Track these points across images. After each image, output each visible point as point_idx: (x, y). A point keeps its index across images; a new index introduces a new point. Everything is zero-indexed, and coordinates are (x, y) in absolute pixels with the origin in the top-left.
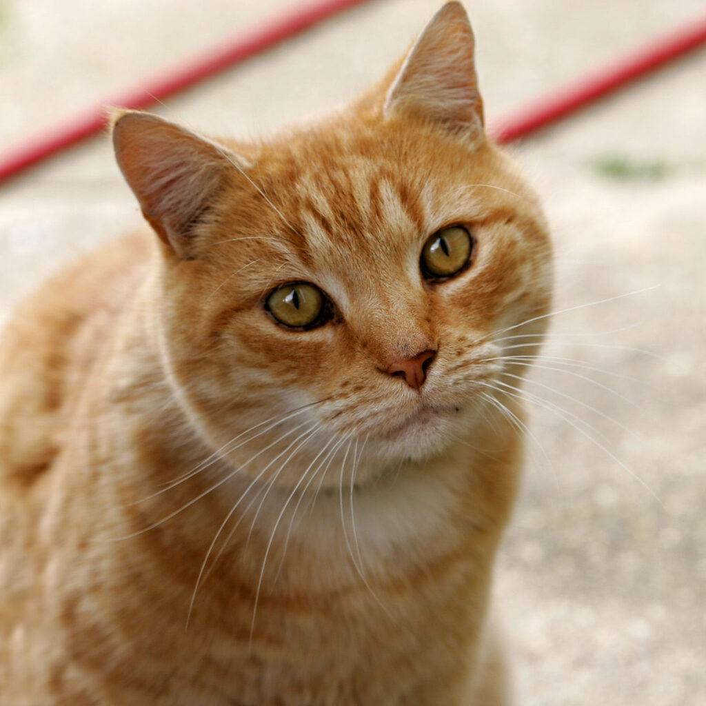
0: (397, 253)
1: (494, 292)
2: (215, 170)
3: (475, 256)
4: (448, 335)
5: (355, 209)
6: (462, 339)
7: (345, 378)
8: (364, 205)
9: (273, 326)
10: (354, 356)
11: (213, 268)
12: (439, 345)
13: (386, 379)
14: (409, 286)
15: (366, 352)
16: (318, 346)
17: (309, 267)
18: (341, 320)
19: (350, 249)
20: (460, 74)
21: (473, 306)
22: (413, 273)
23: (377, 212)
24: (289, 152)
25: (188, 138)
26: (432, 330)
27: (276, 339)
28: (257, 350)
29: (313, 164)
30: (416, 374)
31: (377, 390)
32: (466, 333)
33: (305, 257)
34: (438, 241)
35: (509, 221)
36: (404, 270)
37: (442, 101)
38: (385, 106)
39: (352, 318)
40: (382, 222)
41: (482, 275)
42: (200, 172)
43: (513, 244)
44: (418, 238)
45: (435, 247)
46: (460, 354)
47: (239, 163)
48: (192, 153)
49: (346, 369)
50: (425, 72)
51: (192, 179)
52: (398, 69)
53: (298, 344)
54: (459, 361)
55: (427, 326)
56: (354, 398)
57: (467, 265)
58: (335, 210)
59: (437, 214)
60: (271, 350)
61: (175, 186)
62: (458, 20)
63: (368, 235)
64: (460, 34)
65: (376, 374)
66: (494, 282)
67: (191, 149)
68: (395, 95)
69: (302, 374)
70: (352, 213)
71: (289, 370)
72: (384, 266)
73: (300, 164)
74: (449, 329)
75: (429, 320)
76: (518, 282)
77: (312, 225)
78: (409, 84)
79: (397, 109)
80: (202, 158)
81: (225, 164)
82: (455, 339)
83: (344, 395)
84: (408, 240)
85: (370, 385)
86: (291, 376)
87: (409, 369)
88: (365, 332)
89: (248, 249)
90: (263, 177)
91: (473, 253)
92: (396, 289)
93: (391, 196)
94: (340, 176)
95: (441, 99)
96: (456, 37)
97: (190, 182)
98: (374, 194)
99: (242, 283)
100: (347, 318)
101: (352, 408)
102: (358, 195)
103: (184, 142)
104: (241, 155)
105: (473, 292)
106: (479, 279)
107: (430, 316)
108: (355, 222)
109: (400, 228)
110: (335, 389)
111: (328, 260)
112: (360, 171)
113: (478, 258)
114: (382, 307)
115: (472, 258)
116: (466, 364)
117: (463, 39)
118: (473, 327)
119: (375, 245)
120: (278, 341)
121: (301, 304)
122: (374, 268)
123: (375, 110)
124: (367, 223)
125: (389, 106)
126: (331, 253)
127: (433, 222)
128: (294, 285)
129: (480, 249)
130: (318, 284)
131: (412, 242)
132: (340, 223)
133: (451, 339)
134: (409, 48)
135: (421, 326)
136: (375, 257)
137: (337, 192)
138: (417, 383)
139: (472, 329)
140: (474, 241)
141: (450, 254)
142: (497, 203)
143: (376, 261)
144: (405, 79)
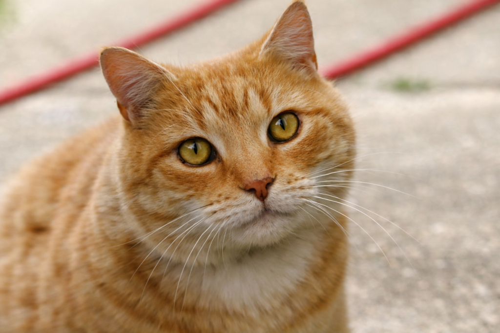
0: (255, 125)
1: (312, 151)
2: (158, 81)
3: (301, 130)
4: (283, 171)
5: (234, 101)
6: (291, 175)
7: (220, 192)
8: (239, 100)
9: (181, 164)
10: (225, 179)
11: (151, 132)
12: (276, 176)
13: (244, 193)
14: (261, 144)
15: (233, 177)
16: (207, 175)
17: (204, 130)
18: (221, 160)
19: (229, 122)
20: (303, 38)
21: (299, 158)
22: (263, 137)
23: (246, 103)
24: (199, 74)
25: (143, 61)
26: (272, 167)
27: (182, 172)
28: (171, 179)
29: (213, 79)
30: (261, 191)
31: (238, 199)
32: (294, 172)
33: (202, 125)
34: (280, 120)
35: (326, 115)
36: (259, 135)
37: (292, 53)
38: (260, 53)
39: (226, 160)
40: (248, 110)
41: (304, 140)
42: (149, 80)
43: (325, 127)
44: (267, 118)
45: (278, 123)
46: (289, 183)
47: (171, 77)
48: (144, 69)
49: (221, 187)
50: (284, 36)
51: (144, 83)
52: (269, 34)
53: (194, 174)
54: (289, 186)
55: (269, 164)
56: (223, 204)
57: (296, 135)
58: (222, 101)
59: (280, 105)
60: (179, 178)
61: (135, 86)
62: (301, 11)
63: (240, 116)
64: (303, 18)
65: (238, 190)
66: (312, 145)
67: (144, 67)
68: (266, 47)
69: (197, 190)
70: (232, 103)
71: (189, 189)
72: (247, 132)
73: (205, 80)
74: (283, 168)
75: (271, 162)
76: (327, 148)
77: (208, 108)
78: (274, 42)
79: (266, 55)
80: (150, 73)
81: (163, 78)
82: (286, 174)
83: (218, 202)
84: (262, 119)
85: (234, 197)
86: (191, 192)
87: (258, 188)
88: (233, 167)
89: (170, 120)
90: (183, 86)
91: (300, 128)
92: (252, 145)
93: (254, 95)
94: (228, 85)
95: (292, 51)
96: (300, 19)
97: (143, 85)
98: (246, 95)
99: (165, 139)
100: (224, 159)
101: (222, 210)
102: (236, 94)
103: (140, 63)
104: (173, 73)
105: (299, 150)
106: (303, 143)
107: (272, 160)
108: (233, 108)
109: (258, 112)
110: (214, 198)
111: (215, 127)
112: (238, 83)
113: (302, 131)
114: (243, 154)
115: (298, 132)
116: (293, 189)
117: (304, 20)
118: (299, 169)
119: (243, 121)
120: (184, 173)
121: (198, 151)
122: (241, 133)
123: (254, 55)
124: (240, 109)
125: (262, 53)
126: (217, 123)
127: (277, 109)
128: (194, 140)
129: (304, 126)
130: (209, 140)
131: (264, 120)
132: (224, 108)
133: (284, 173)
134: (275, 23)
135: (266, 164)
136: (242, 127)
137: (225, 93)
138: (263, 197)
139: (298, 171)
140: (300, 122)
141: (286, 129)
142: (318, 105)
143: (243, 129)
144: (272, 39)
